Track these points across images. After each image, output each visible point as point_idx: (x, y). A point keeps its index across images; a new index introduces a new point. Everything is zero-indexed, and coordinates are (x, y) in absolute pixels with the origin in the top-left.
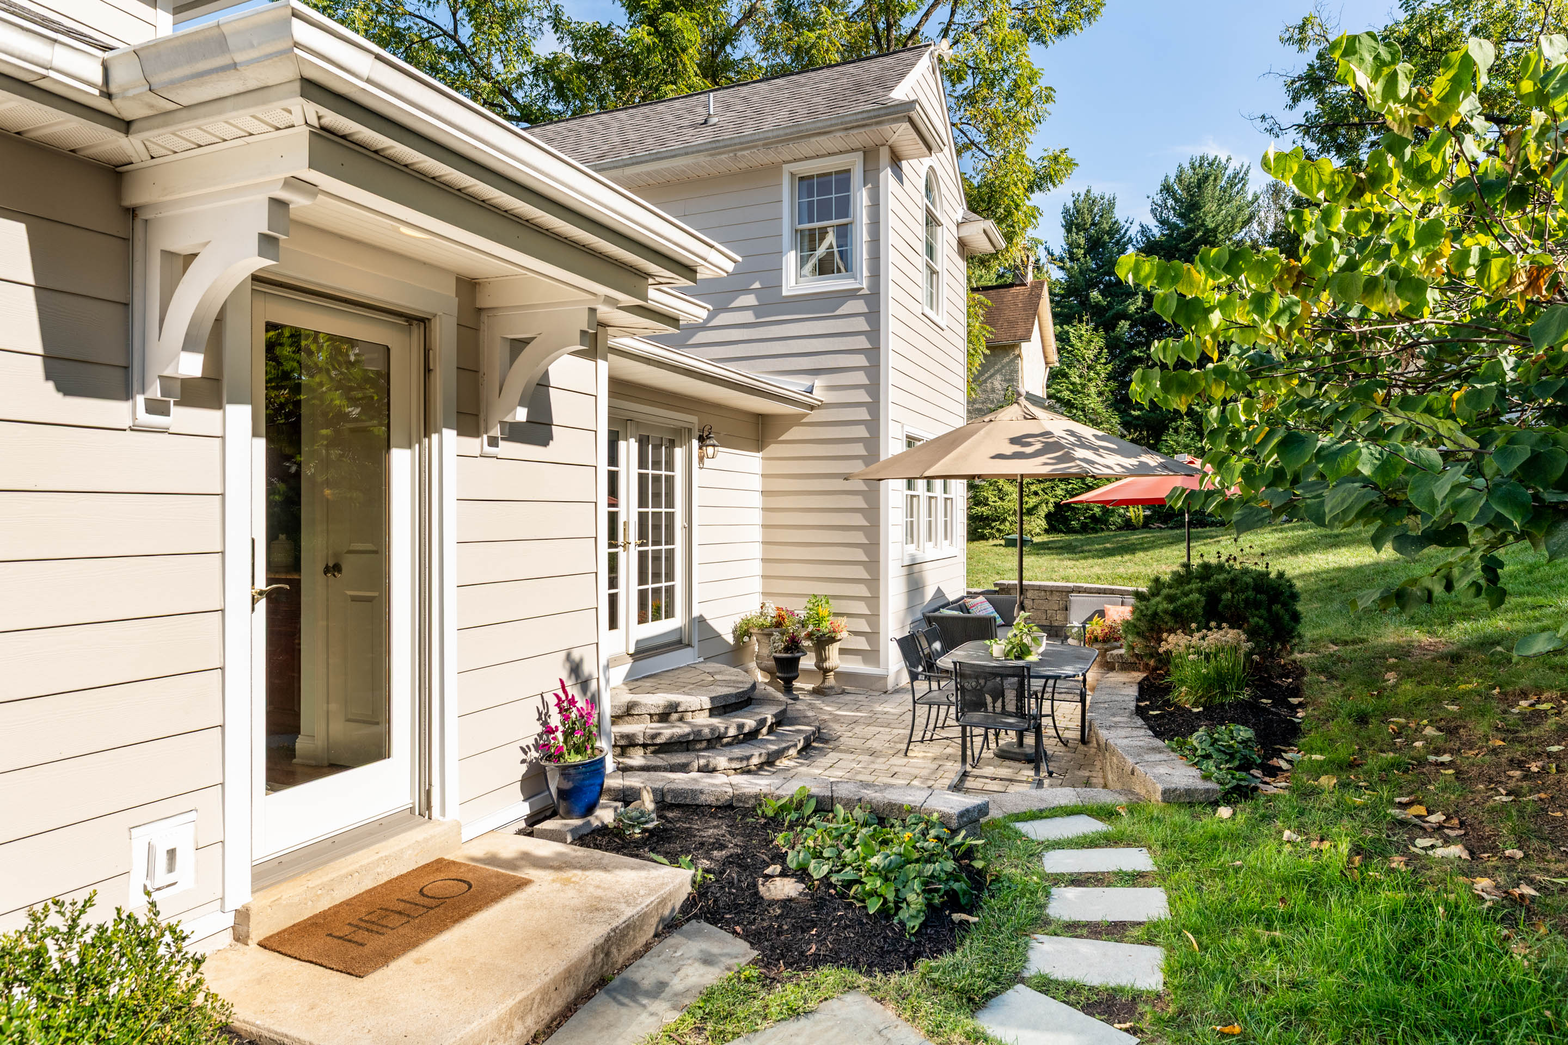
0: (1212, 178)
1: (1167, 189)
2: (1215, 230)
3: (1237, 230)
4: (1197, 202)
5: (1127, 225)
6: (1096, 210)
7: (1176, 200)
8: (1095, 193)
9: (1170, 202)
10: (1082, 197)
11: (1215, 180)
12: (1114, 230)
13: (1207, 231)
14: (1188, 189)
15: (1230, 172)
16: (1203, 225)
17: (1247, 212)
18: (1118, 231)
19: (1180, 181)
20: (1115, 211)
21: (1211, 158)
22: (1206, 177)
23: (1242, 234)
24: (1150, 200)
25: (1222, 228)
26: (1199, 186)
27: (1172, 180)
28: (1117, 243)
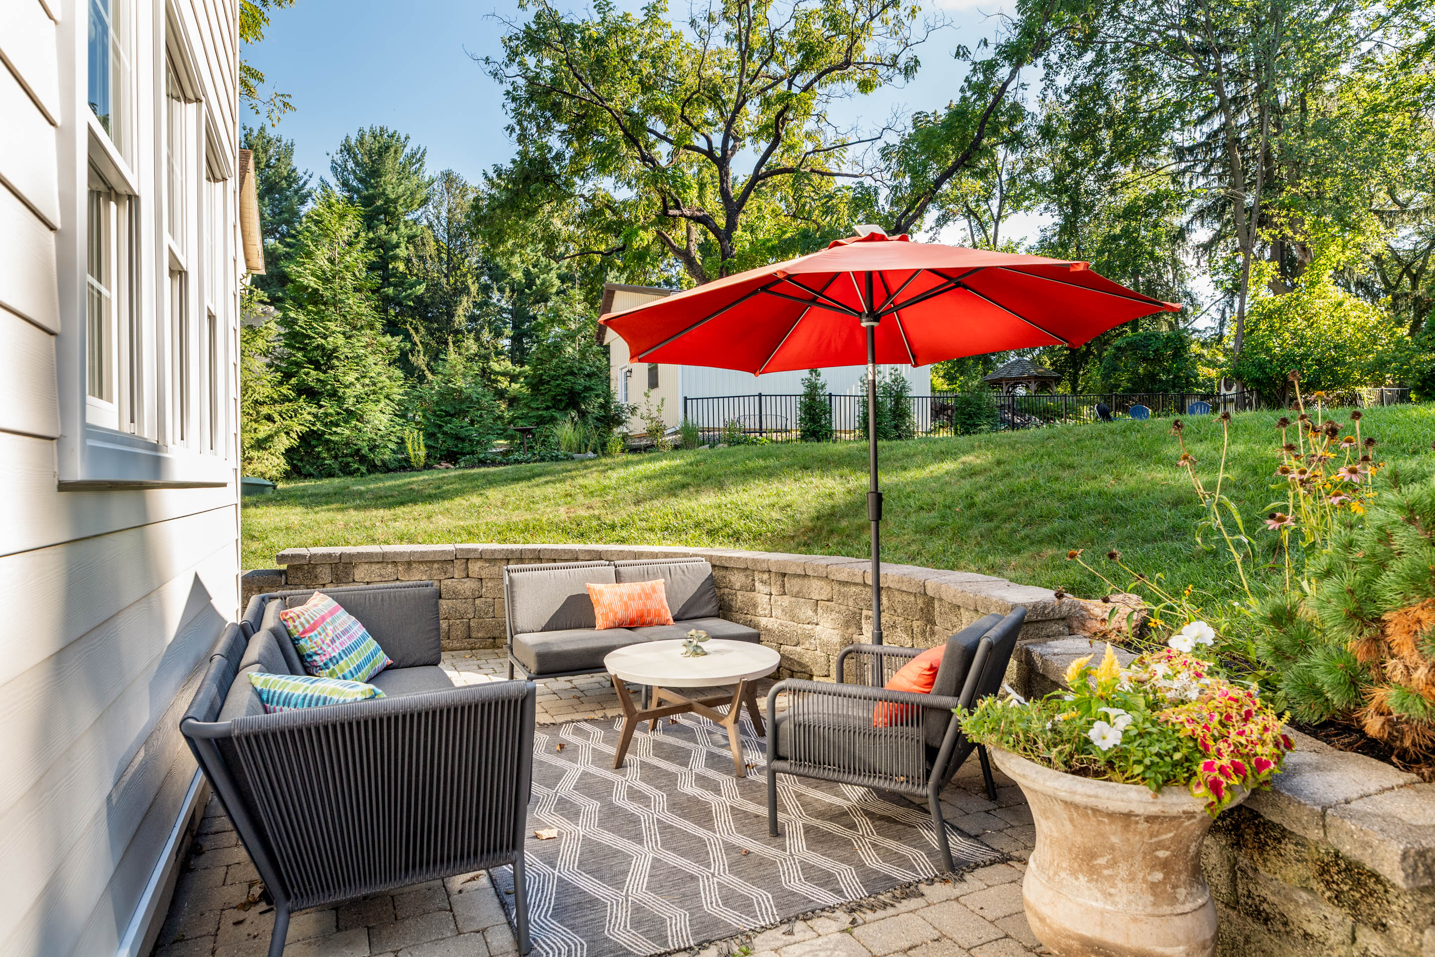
0: (392, 150)
1: (347, 149)
2: (395, 201)
3: (415, 206)
4: (378, 170)
5: (306, 177)
6: (271, 151)
7: (357, 164)
8: (271, 133)
9: (351, 164)
10: (255, 133)
11: (396, 152)
12: (291, 178)
13: (388, 201)
14: (370, 153)
15: (407, 150)
16: (383, 193)
17: (424, 192)
18: (295, 180)
19: (362, 144)
20: (294, 158)
21: (391, 132)
22: (388, 148)
23: (419, 213)
24: (329, 159)
25: (401, 201)
26: (380, 155)
27: (353, 143)
28: (296, 192)
